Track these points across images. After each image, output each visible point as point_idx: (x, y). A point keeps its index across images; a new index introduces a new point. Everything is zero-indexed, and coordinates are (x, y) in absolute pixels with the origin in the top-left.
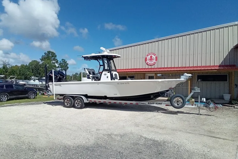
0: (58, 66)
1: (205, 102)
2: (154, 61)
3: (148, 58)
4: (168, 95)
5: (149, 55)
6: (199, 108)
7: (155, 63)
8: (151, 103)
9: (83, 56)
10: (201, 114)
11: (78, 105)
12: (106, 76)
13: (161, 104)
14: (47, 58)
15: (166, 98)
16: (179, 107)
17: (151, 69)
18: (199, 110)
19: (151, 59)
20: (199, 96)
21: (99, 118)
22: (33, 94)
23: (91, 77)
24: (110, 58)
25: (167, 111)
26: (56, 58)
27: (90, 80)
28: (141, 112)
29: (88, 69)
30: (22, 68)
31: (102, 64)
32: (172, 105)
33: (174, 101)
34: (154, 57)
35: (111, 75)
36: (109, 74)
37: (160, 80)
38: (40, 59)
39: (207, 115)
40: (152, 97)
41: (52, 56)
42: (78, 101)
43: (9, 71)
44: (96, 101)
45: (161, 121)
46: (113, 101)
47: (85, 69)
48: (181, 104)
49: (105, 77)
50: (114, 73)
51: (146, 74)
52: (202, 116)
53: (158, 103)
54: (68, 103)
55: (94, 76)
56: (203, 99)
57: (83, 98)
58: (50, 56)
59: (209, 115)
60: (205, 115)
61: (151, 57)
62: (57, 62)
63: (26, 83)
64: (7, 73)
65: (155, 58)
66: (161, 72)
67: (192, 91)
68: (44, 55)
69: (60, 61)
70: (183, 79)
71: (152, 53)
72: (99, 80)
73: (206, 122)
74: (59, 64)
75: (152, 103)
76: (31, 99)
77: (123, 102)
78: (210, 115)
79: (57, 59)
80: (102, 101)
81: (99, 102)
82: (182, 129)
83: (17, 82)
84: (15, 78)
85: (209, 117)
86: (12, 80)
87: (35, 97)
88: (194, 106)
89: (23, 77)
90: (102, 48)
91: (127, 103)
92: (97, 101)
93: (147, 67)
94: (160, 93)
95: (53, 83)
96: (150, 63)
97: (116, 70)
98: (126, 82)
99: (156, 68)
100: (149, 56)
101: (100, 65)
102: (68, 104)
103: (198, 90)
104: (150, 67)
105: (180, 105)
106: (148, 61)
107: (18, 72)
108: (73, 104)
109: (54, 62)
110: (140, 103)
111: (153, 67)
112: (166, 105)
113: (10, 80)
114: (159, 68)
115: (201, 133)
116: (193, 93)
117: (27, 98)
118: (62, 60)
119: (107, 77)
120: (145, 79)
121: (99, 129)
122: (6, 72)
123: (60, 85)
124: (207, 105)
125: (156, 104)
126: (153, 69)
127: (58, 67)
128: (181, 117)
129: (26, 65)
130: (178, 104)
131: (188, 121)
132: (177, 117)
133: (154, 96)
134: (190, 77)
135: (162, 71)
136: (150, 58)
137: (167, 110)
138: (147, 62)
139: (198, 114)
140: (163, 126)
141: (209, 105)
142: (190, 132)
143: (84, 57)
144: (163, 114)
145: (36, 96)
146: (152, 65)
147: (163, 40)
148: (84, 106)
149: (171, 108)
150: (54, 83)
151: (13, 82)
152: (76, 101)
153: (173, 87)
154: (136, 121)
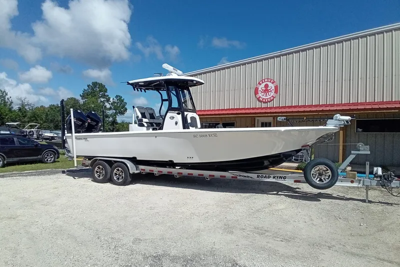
0: (111, 107)
1: (380, 177)
2: (272, 94)
3: (260, 89)
4: (299, 158)
5: (263, 83)
6: (368, 188)
7: (274, 98)
8: (264, 175)
9: (130, 82)
10: (370, 202)
11: (118, 179)
12: (174, 121)
13: (285, 178)
14: (91, 93)
15: (296, 165)
16: (323, 186)
17: (267, 108)
18: (367, 193)
19: (266, 90)
20: (368, 163)
21: (151, 208)
22: (51, 155)
23: (146, 123)
24: (182, 86)
25: (297, 192)
26: (106, 94)
27: (145, 129)
28: (242, 194)
29: (139, 108)
30: (50, 110)
31: (165, 97)
32: (308, 181)
33: (312, 172)
34: (271, 86)
35: (184, 119)
36: (179, 118)
37: (283, 129)
38: (81, 96)
39: (384, 203)
40: (266, 163)
41: (100, 91)
42: (118, 170)
43: (29, 114)
44: (153, 171)
45: (284, 217)
46: (186, 172)
47: (134, 107)
48: (327, 181)
49: (173, 123)
50: (190, 115)
51: (257, 118)
52: (373, 204)
53: (279, 175)
54: (100, 173)
55: (152, 121)
56: (375, 169)
57: (128, 165)
58: (96, 90)
59: (388, 204)
60: (379, 202)
61: (266, 86)
62: (108, 100)
63: (55, 135)
64: (26, 119)
65: (273, 88)
66: (285, 114)
67: (352, 152)
68: (86, 88)
69: (113, 99)
70: (331, 126)
71: (268, 79)
72: (161, 128)
73: (387, 222)
74: (112, 104)
75: (266, 177)
76: (47, 163)
77: (206, 173)
78: (392, 204)
79: (108, 96)
80: (165, 170)
81: (159, 172)
82: (333, 243)
83: (40, 133)
84: (36, 127)
85: (389, 207)
86: (32, 130)
87: (56, 160)
88: (355, 185)
89: (52, 125)
90: (166, 66)
91: (214, 176)
92: (156, 170)
93: (258, 105)
94: (282, 156)
95: (72, 136)
96: (264, 97)
97: (194, 111)
98: (211, 133)
99: (276, 108)
100: (263, 85)
101: (163, 100)
102: (99, 176)
103: (364, 150)
104: (264, 105)
105: (325, 182)
106: (260, 94)
107: (44, 117)
108: (108, 176)
109: (102, 100)
110: (240, 176)
111: (269, 105)
112: (295, 181)
113: (28, 130)
114: (282, 107)
115: (381, 256)
116: (354, 156)
117: (41, 161)
118: (117, 96)
119: (176, 123)
120: (255, 127)
121: (140, 239)
122: (24, 117)
123: (85, 138)
124: (384, 182)
125: (274, 177)
126: (270, 108)
127: (110, 109)
128: (328, 208)
129: (58, 105)
130: (321, 180)
131: (346, 219)
132: (320, 206)
133: (269, 161)
134: (347, 121)
135: (287, 112)
136: (264, 89)
137: (298, 190)
138: (258, 96)
139: (364, 201)
140: (288, 233)
141: (391, 182)
142: (354, 250)
143: (132, 84)
144: (289, 200)
145: (58, 157)
146: (267, 102)
147: (289, 54)
148: (129, 179)
149: (306, 188)
150: (74, 134)
151: (33, 134)
152: (116, 170)
153: (310, 143)
154: (228, 218)
